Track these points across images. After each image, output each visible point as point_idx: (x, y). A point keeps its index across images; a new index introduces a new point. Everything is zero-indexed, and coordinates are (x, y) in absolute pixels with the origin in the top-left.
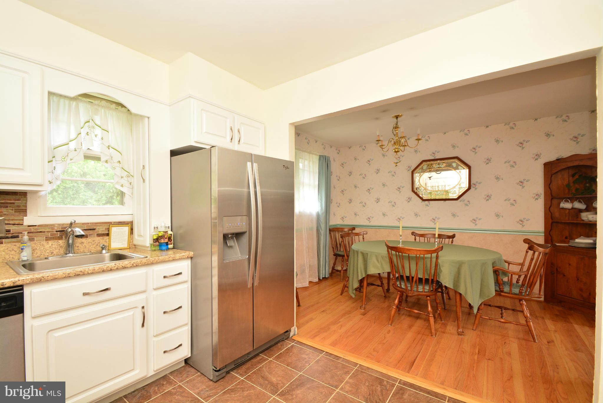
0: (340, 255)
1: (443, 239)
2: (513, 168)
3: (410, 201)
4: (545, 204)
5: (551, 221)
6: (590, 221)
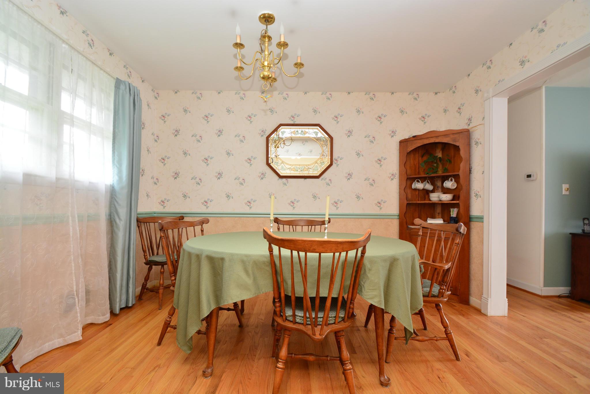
0: (157, 263)
1: (312, 226)
2: (372, 143)
3: (264, 178)
4: (400, 185)
5: (406, 202)
6: (441, 201)
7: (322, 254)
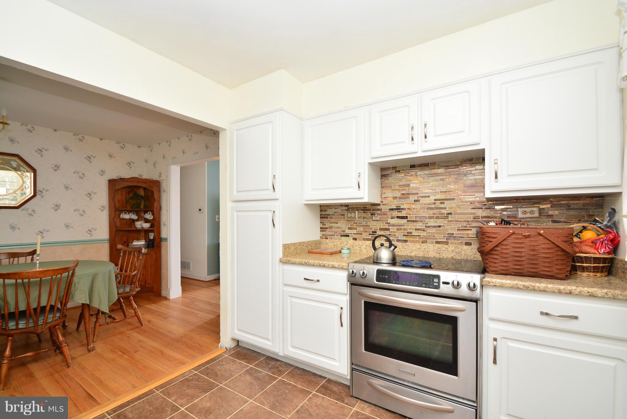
1: (14, 258)
2: (82, 179)
4: (110, 215)
5: (115, 229)
6: (143, 228)
7: (42, 278)
